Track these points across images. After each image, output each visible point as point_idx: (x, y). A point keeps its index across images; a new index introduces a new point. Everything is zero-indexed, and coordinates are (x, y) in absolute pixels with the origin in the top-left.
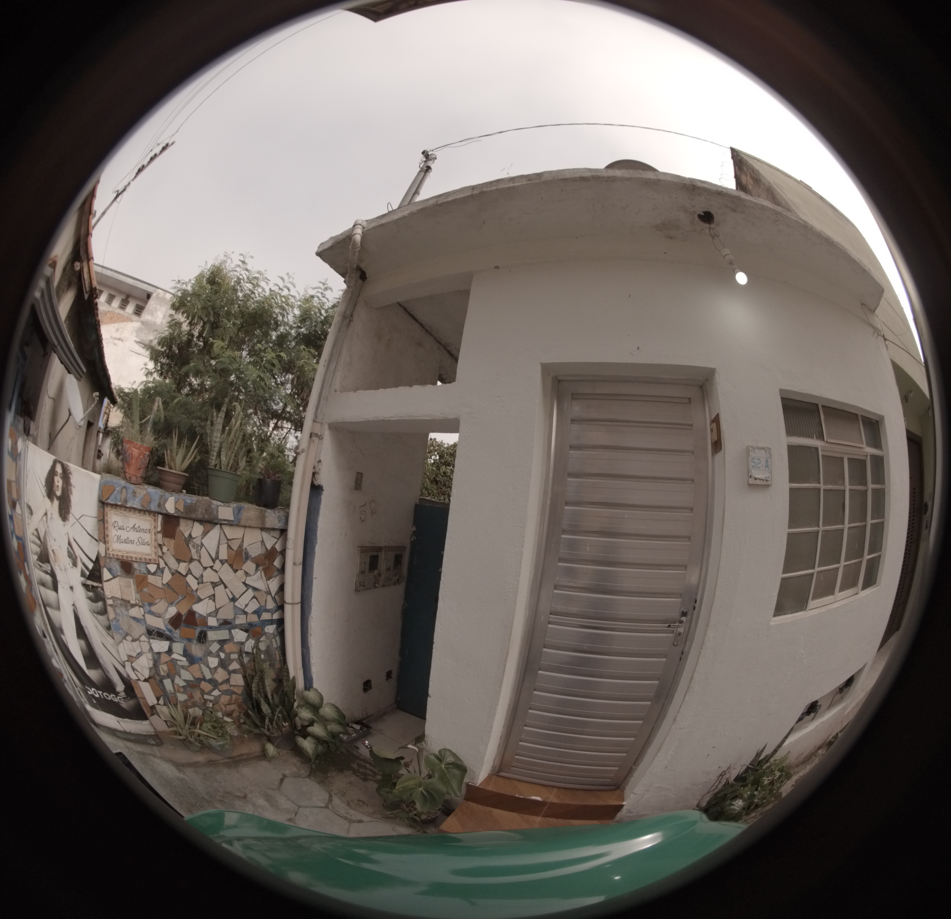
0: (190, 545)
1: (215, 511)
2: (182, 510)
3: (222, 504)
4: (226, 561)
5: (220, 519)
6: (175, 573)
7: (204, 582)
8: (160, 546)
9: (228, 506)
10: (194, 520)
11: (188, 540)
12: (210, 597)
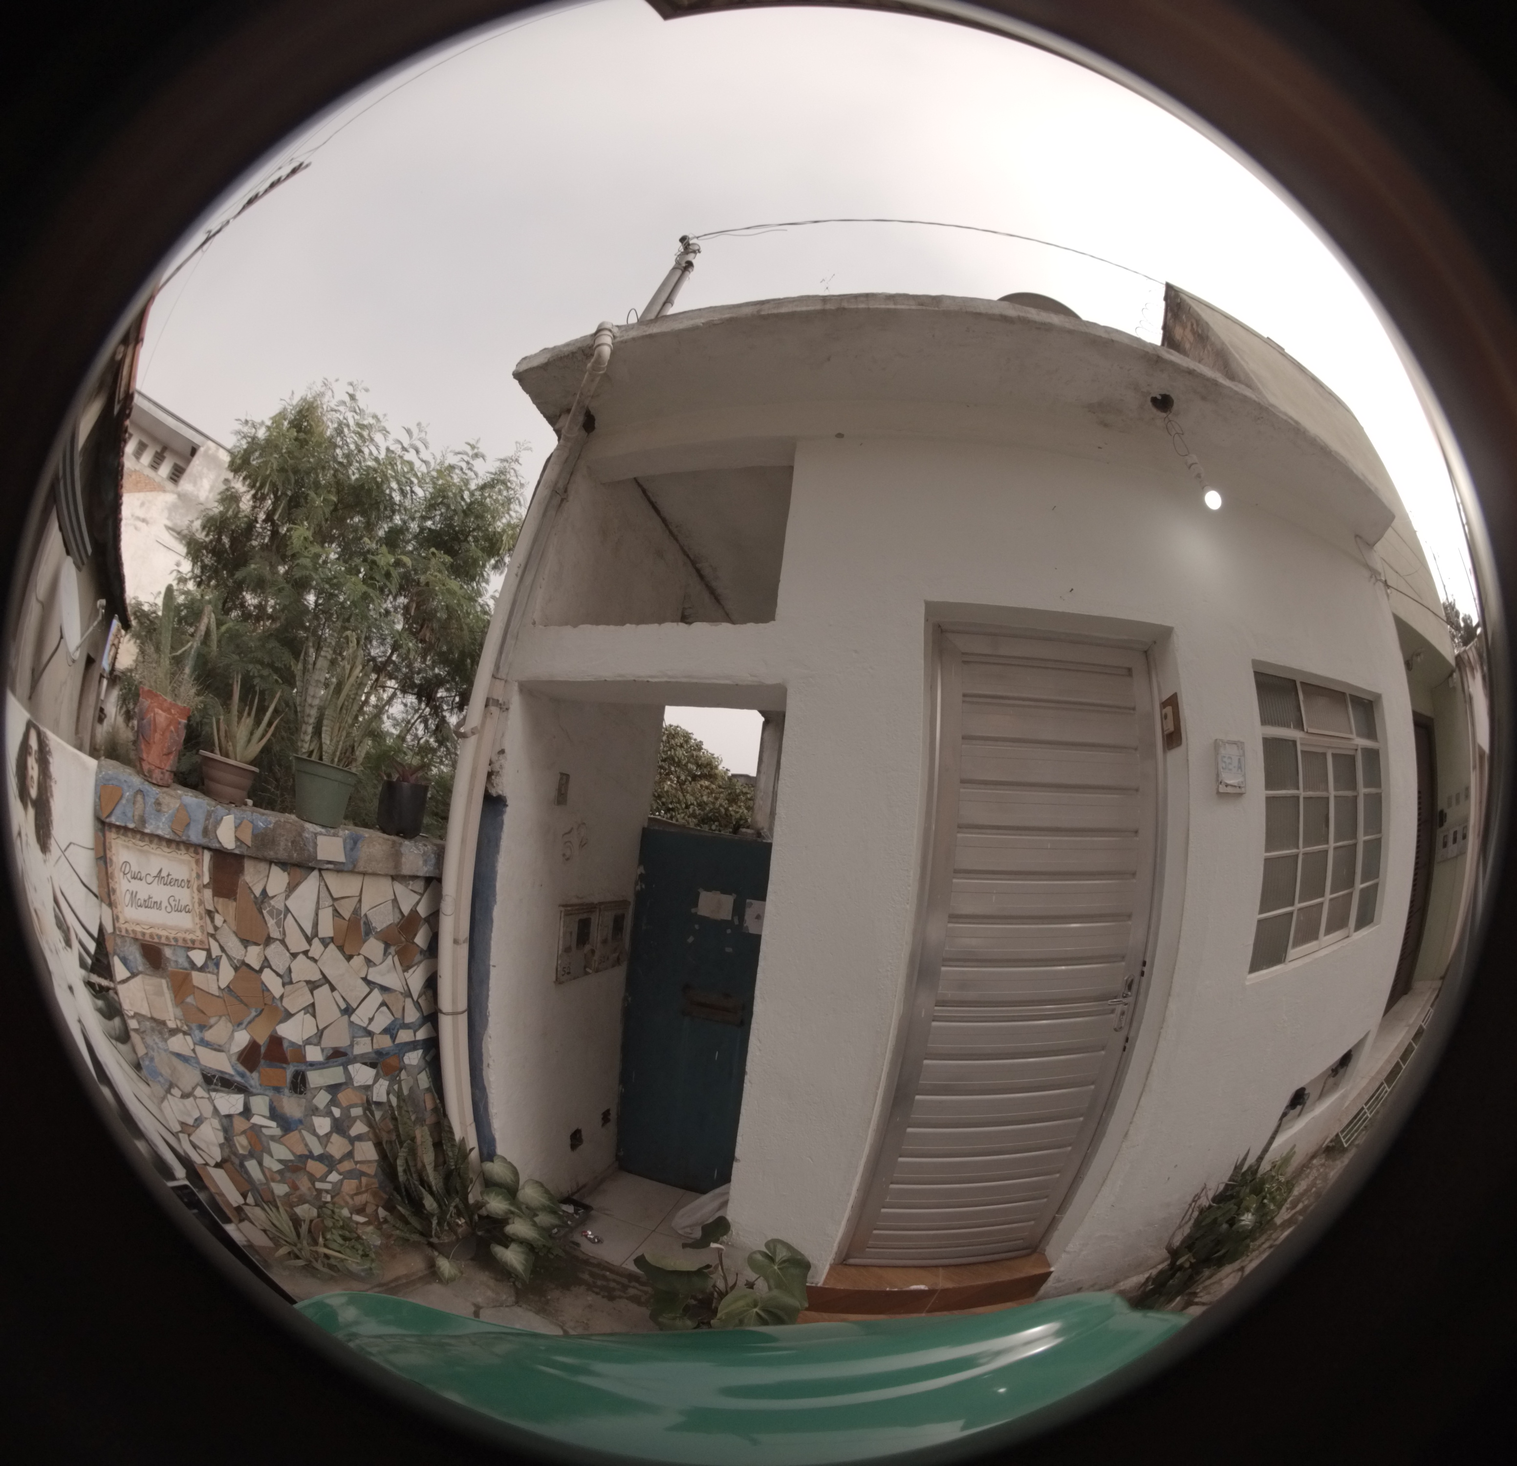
0: (265, 912)
1: (311, 844)
2: (249, 843)
3: (323, 830)
4: (332, 939)
5: (320, 861)
6: (241, 967)
7: (294, 981)
8: (210, 913)
9: (335, 835)
10: (271, 862)
11: (260, 901)
12: (305, 1010)
